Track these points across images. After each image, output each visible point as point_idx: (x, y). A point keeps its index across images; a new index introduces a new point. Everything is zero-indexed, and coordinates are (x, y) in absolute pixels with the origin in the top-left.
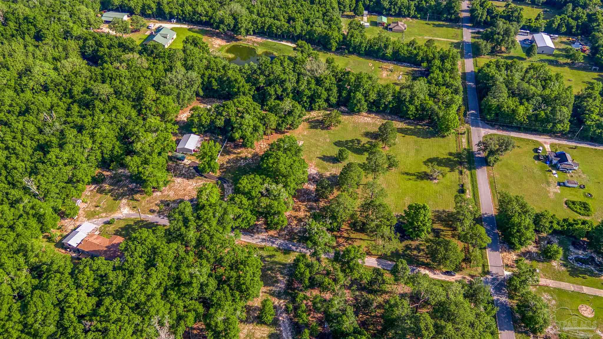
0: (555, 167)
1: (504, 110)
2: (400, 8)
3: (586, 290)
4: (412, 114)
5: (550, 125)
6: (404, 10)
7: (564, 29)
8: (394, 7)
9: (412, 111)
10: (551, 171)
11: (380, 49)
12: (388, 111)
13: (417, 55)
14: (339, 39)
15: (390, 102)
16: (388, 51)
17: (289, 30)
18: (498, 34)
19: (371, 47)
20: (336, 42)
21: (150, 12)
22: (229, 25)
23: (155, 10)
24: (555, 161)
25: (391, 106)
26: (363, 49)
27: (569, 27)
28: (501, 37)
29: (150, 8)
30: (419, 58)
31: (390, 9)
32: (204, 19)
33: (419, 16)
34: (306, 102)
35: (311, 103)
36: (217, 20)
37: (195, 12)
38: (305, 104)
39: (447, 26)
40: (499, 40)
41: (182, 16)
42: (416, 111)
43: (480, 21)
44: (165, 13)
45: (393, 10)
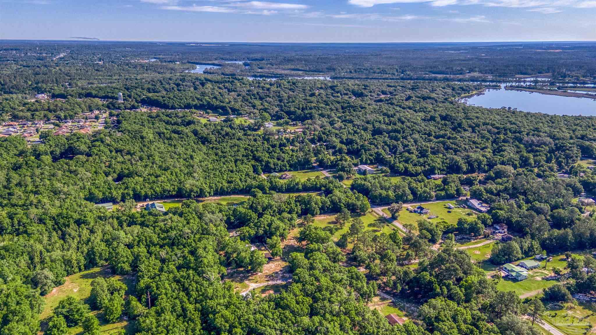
0: (420, 213)
1: (383, 196)
2: (280, 167)
3: (471, 247)
5: (406, 198)
7: (369, 162)
10: (421, 215)
11: (294, 186)
13: (316, 184)
15: (329, 205)
17: (235, 188)
22: (197, 192)
24: (419, 211)
27: (371, 161)
30: (318, 186)
31: (275, 169)
32: (174, 193)
36: (188, 190)
37: (164, 191)
39: (311, 172)
43: (327, 165)
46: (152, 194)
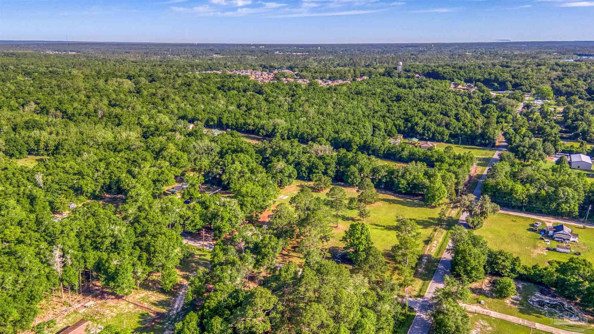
0: (550, 237)
1: (501, 188)
2: (434, 134)
4: (404, 188)
5: (554, 206)
6: (438, 135)
8: (428, 133)
9: (403, 184)
10: (542, 239)
11: (397, 152)
12: (383, 187)
13: (432, 156)
14: (360, 143)
15: (383, 177)
16: (404, 153)
18: (524, 147)
19: (389, 150)
20: (357, 145)
21: (212, 123)
22: (268, 130)
23: (216, 122)
25: (384, 181)
26: (382, 152)
28: (526, 150)
29: (213, 120)
31: (423, 134)
32: (251, 128)
33: (452, 141)
34: (305, 172)
35: (309, 174)
36: (259, 126)
38: (304, 174)
39: (478, 149)
40: (525, 152)
41: (235, 126)
42: (407, 184)
44: (223, 124)
45: (426, 135)
46: (232, 125)
